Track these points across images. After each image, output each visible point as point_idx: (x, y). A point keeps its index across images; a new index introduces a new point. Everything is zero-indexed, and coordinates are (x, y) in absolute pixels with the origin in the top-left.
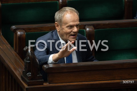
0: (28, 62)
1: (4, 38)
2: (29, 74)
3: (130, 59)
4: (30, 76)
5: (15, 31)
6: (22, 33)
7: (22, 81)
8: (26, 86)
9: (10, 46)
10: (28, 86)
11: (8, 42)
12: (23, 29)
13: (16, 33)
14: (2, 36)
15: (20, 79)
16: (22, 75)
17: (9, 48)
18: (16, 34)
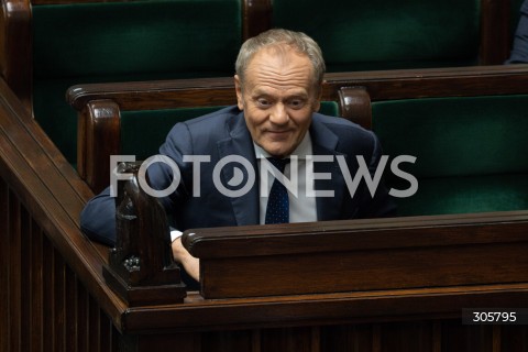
0: (129, 217)
1: (44, 129)
2: (134, 264)
3: (498, 209)
4: (136, 271)
5: (82, 104)
6: (108, 112)
7: (106, 289)
8: (122, 307)
9: (63, 159)
10: (130, 305)
11: (57, 146)
12: (113, 99)
13: (84, 111)
14: (36, 123)
15: (99, 279)
16: (107, 267)
17: (60, 167)
18: (87, 115)
